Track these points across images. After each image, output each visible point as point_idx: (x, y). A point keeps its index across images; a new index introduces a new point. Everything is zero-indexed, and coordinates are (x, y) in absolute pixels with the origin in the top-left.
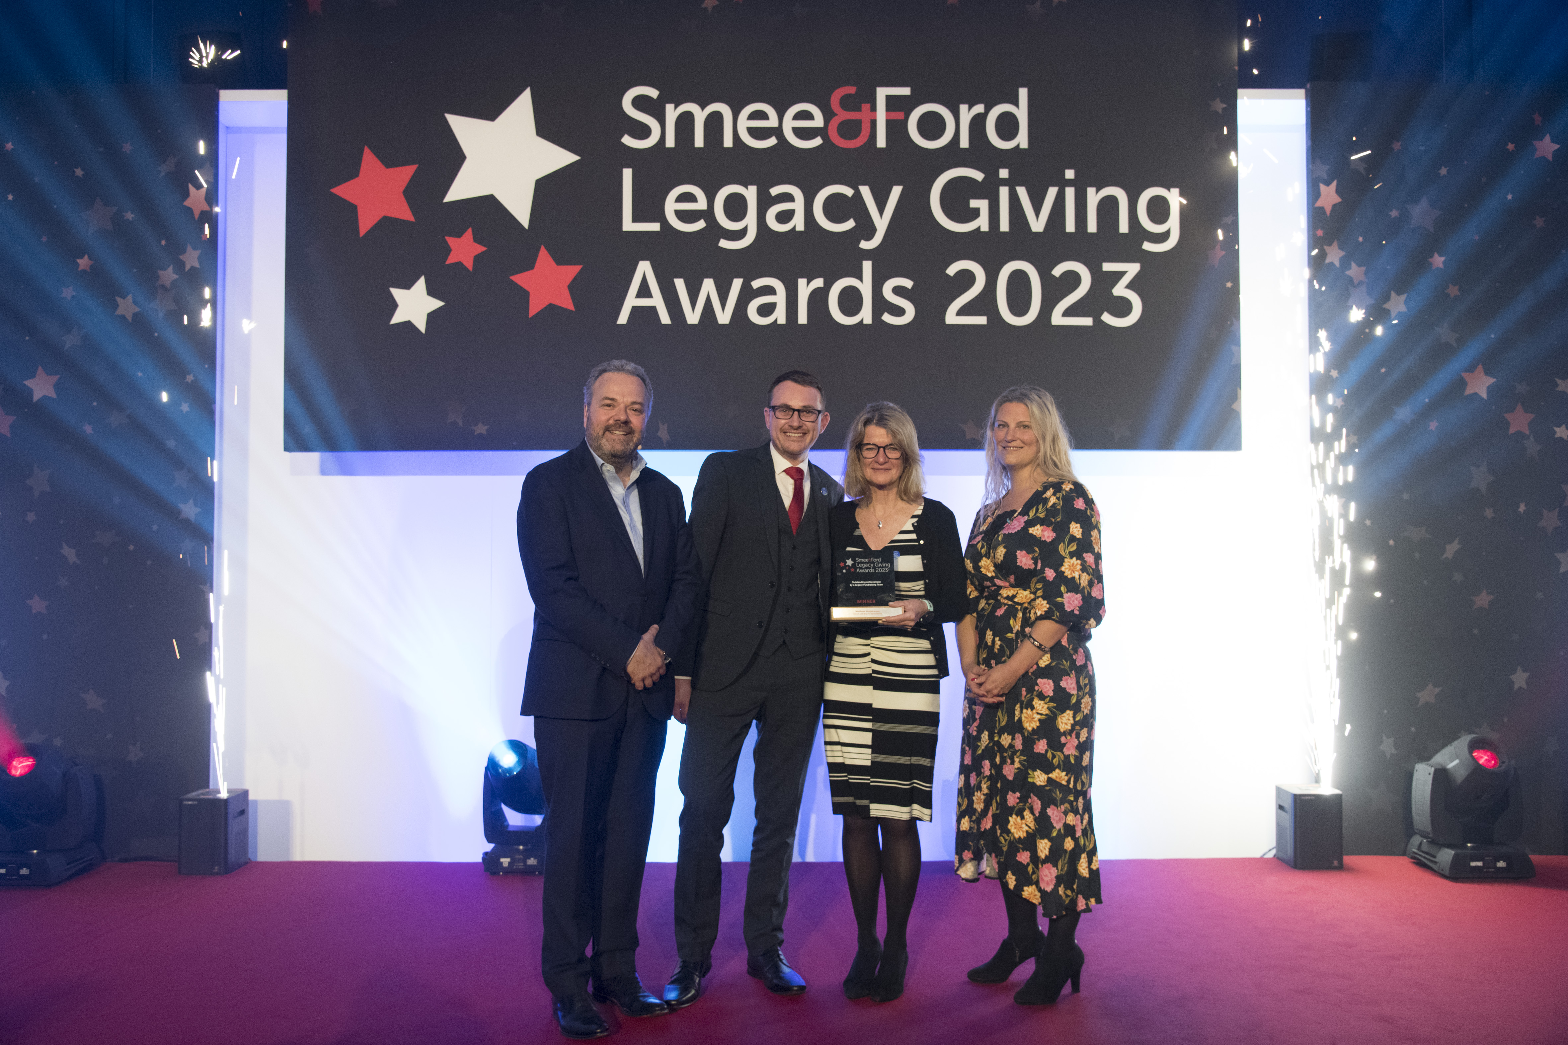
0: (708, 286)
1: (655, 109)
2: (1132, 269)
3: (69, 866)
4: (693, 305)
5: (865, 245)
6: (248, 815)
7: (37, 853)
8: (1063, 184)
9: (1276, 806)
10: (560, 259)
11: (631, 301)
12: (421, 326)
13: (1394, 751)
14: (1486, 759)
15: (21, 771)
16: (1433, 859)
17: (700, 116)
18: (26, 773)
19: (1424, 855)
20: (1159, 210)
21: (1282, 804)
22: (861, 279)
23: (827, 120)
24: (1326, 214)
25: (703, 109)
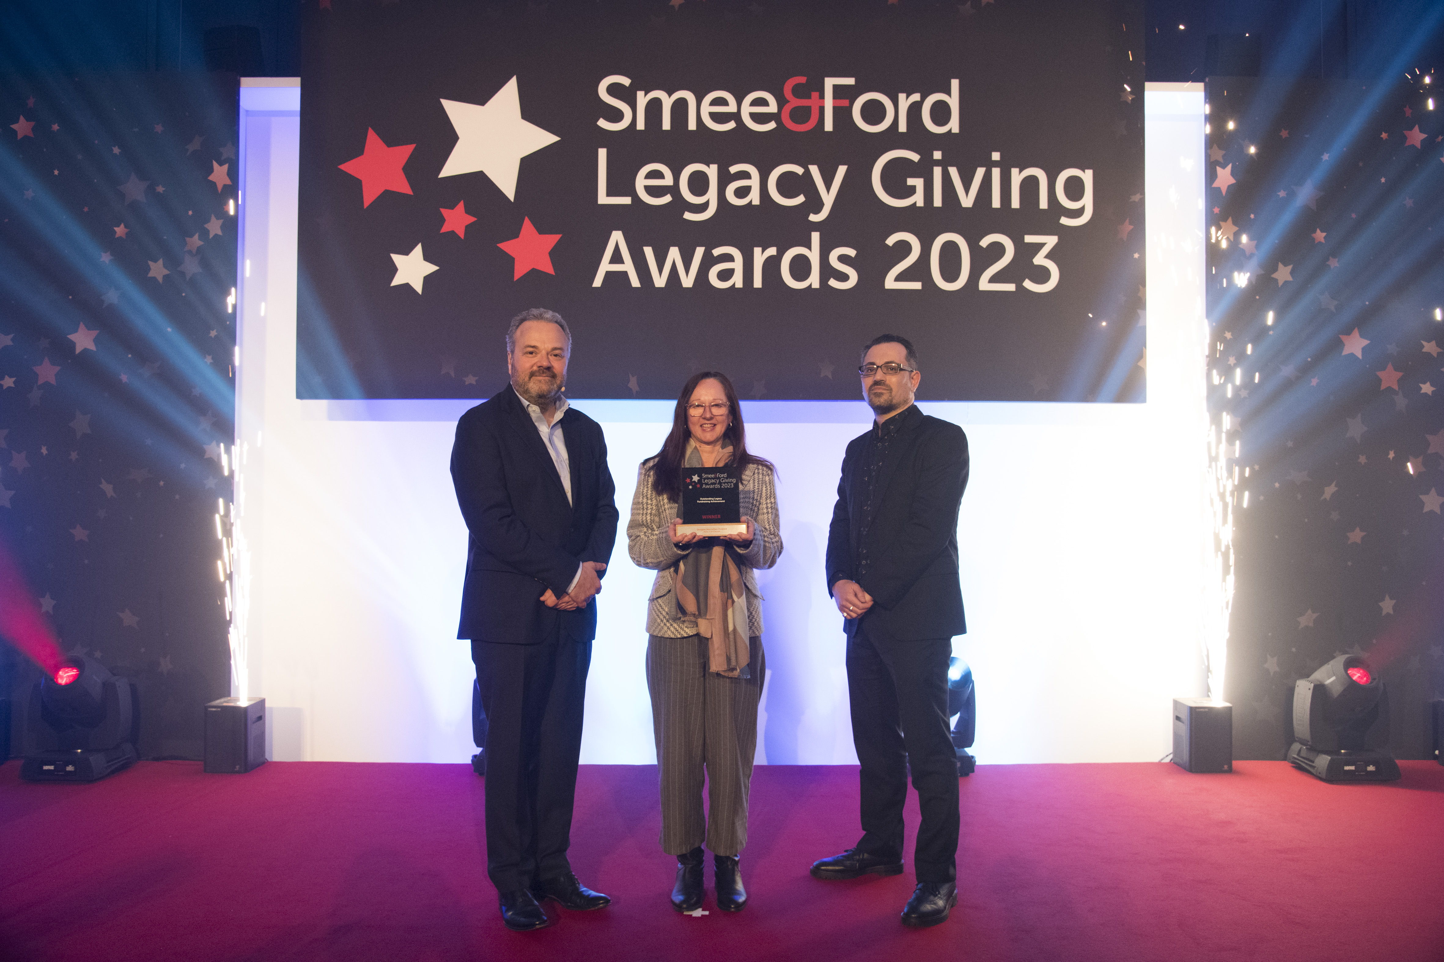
0: (674, 254)
1: (628, 95)
2: (1051, 241)
3: (109, 764)
4: (660, 271)
5: (813, 218)
6: (265, 721)
7: (81, 752)
8: (990, 165)
9: (1174, 717)
10: (542, 229)
11: (605, 266)
12: (419, 288)
13: (1277, 669)
14: (1359, 676)
15: (67, 680)
16: (1311, 763)
17: (667, 102)
18: (70, 682)
19: (1303, 760)
20: (1075, 189)
21: (1179, 716)
22: (810, 248)
23: (780, 106)
24: (1222, 194)
25: (670, 96)
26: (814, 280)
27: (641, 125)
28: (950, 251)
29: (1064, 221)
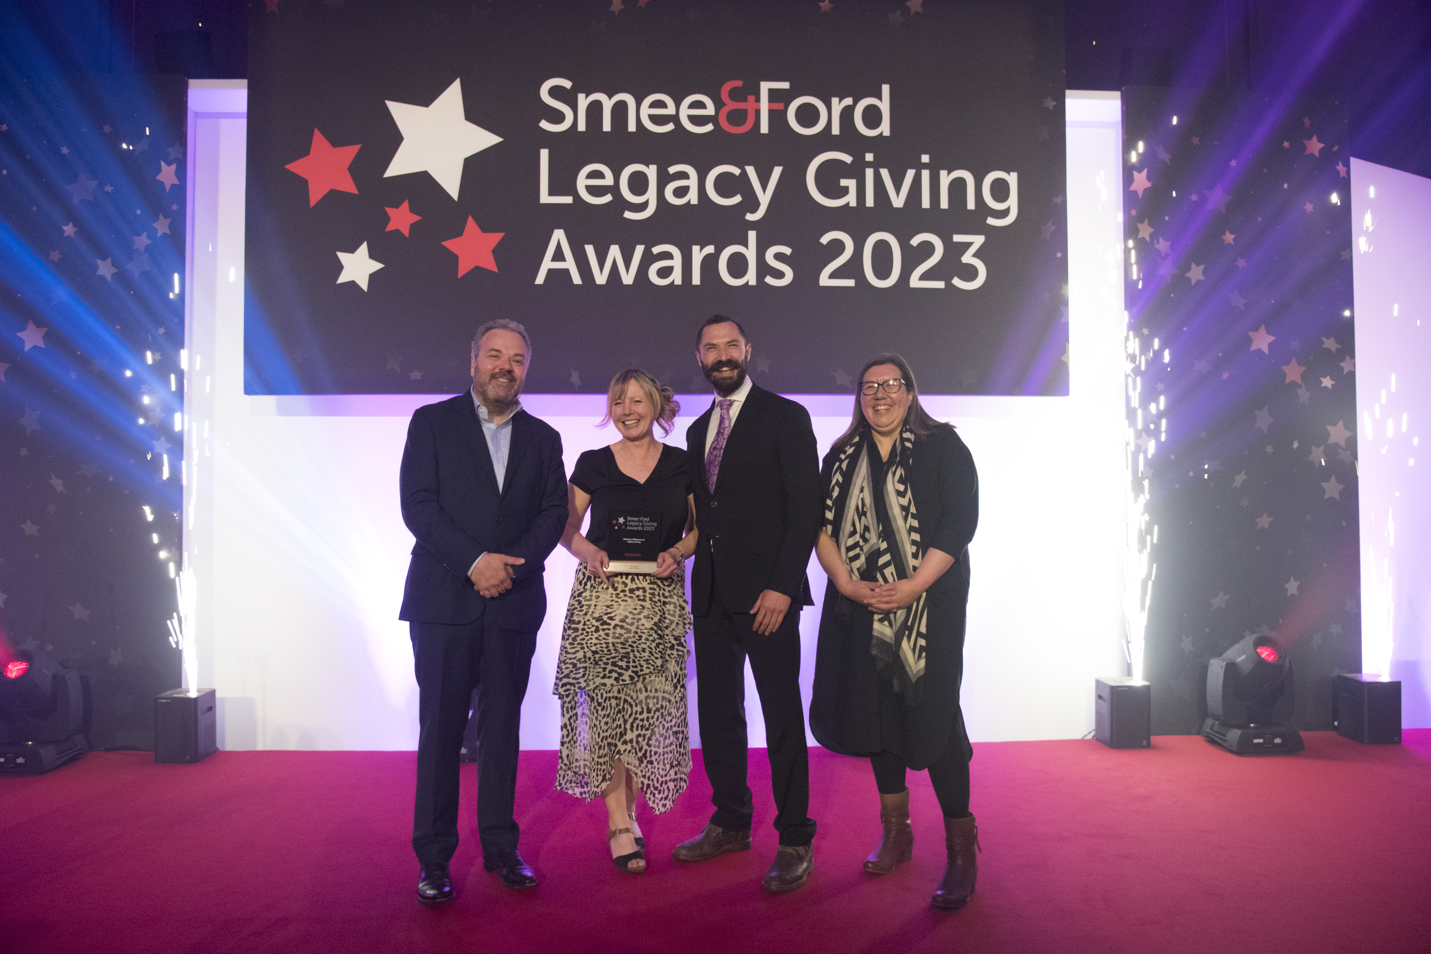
0: (615, 252)
1: (569, 97)
2: (978, 240)
3: (59, 756)
4: (601, 268)
5: (750, 217)
6: (215, 711)
7: (32, 744)
8: (919, 167)
9: (1096, 696)
10: (486, 227)
11: (547, 264)
12: (364, 285)
13: (1192, 648)
14: (1267, 654)
15: (16, 673)
16: (1223, 737)
17: (608, 104)
18: (20, 675)
19: (1216, 734)
20: (1000, 190)
21: (1101, 694)
22: (746, 246)
23: (718, 109)
24: (1138, 197)
25: (610, 98)
26: (751, 277)
27: (582, 127)
28: (882, 250)
29: (991, 221)
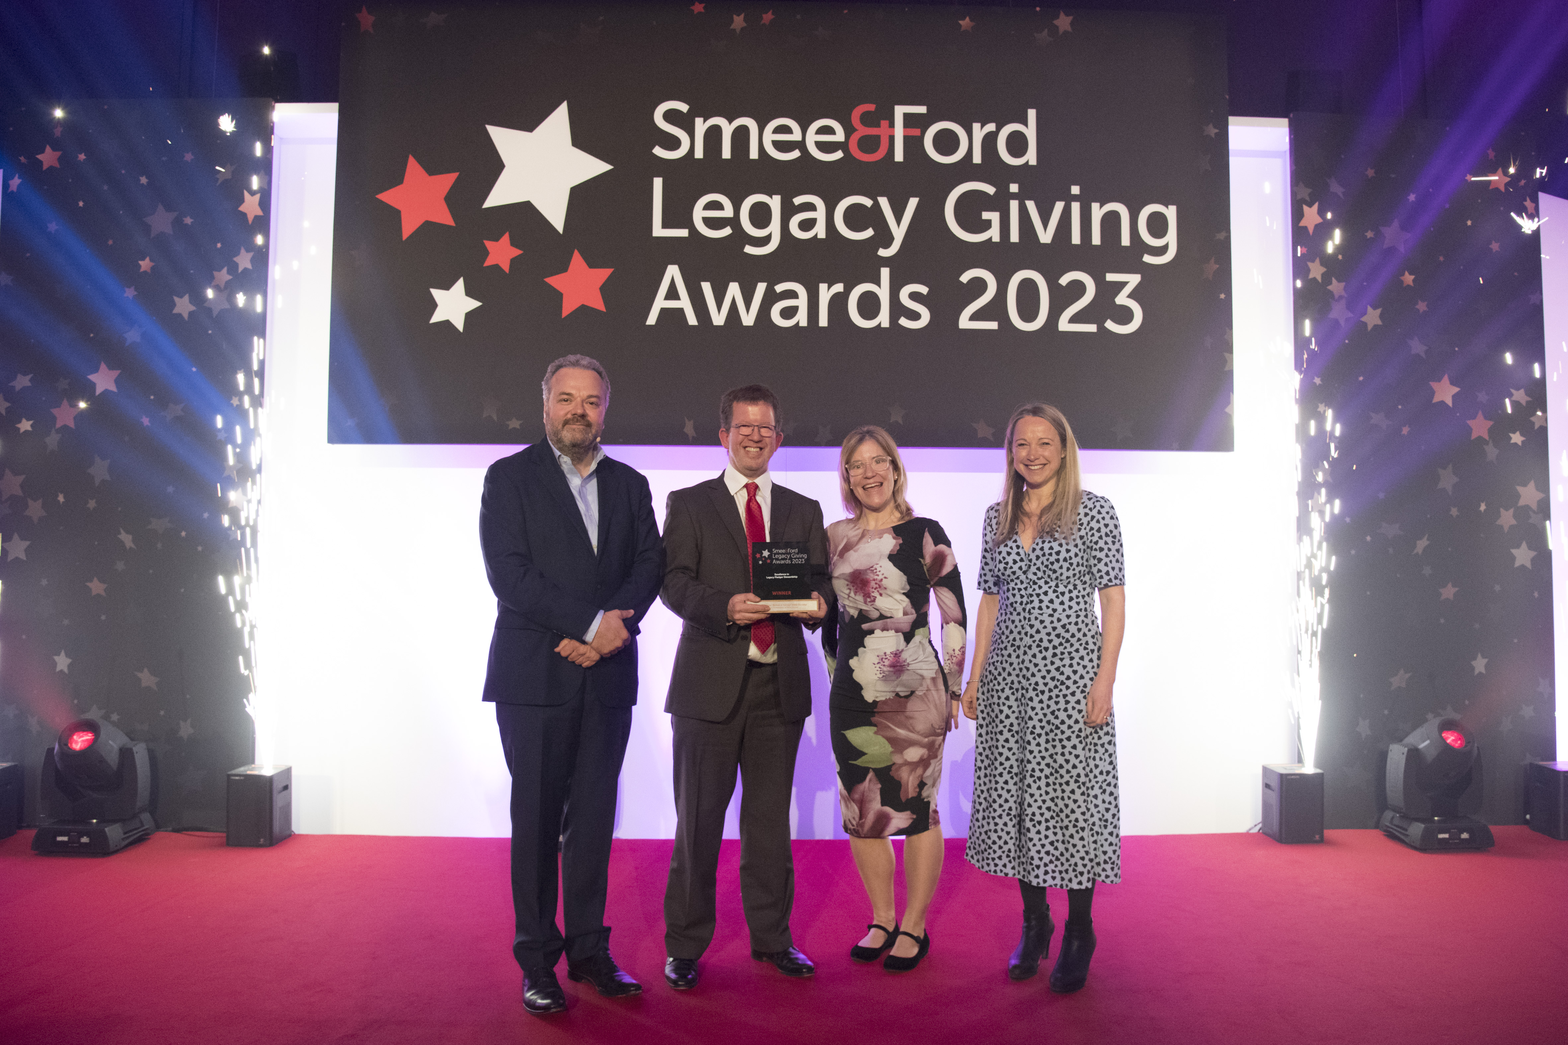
0: (734, 290)
1: (685, 122)
2: (1133, 280)
3: (126, 836)
4: (719, 307)
5: (883, 253)
6: (291, 790)
7: (96, 822)
8: (1069, 199)
9: (1263, 785)
10: (592, 263)
11: (660, 302)
12: (460, 325)
13: (1369, 733)
14: (1454, 740)
15: (81, 745)
16: (1403, 832)
17: (728, 129)
18: (85, 747)
19: (1395, 828)
20: (1158, 225)
21: (1268, 782)
22: (879, 285)
23: (848, 135)
24: (1307, 233)
25: (730, 123)
26: (883, 319)
27: (699, 154)
28: (1028, 290)
29: (1148, 259)
